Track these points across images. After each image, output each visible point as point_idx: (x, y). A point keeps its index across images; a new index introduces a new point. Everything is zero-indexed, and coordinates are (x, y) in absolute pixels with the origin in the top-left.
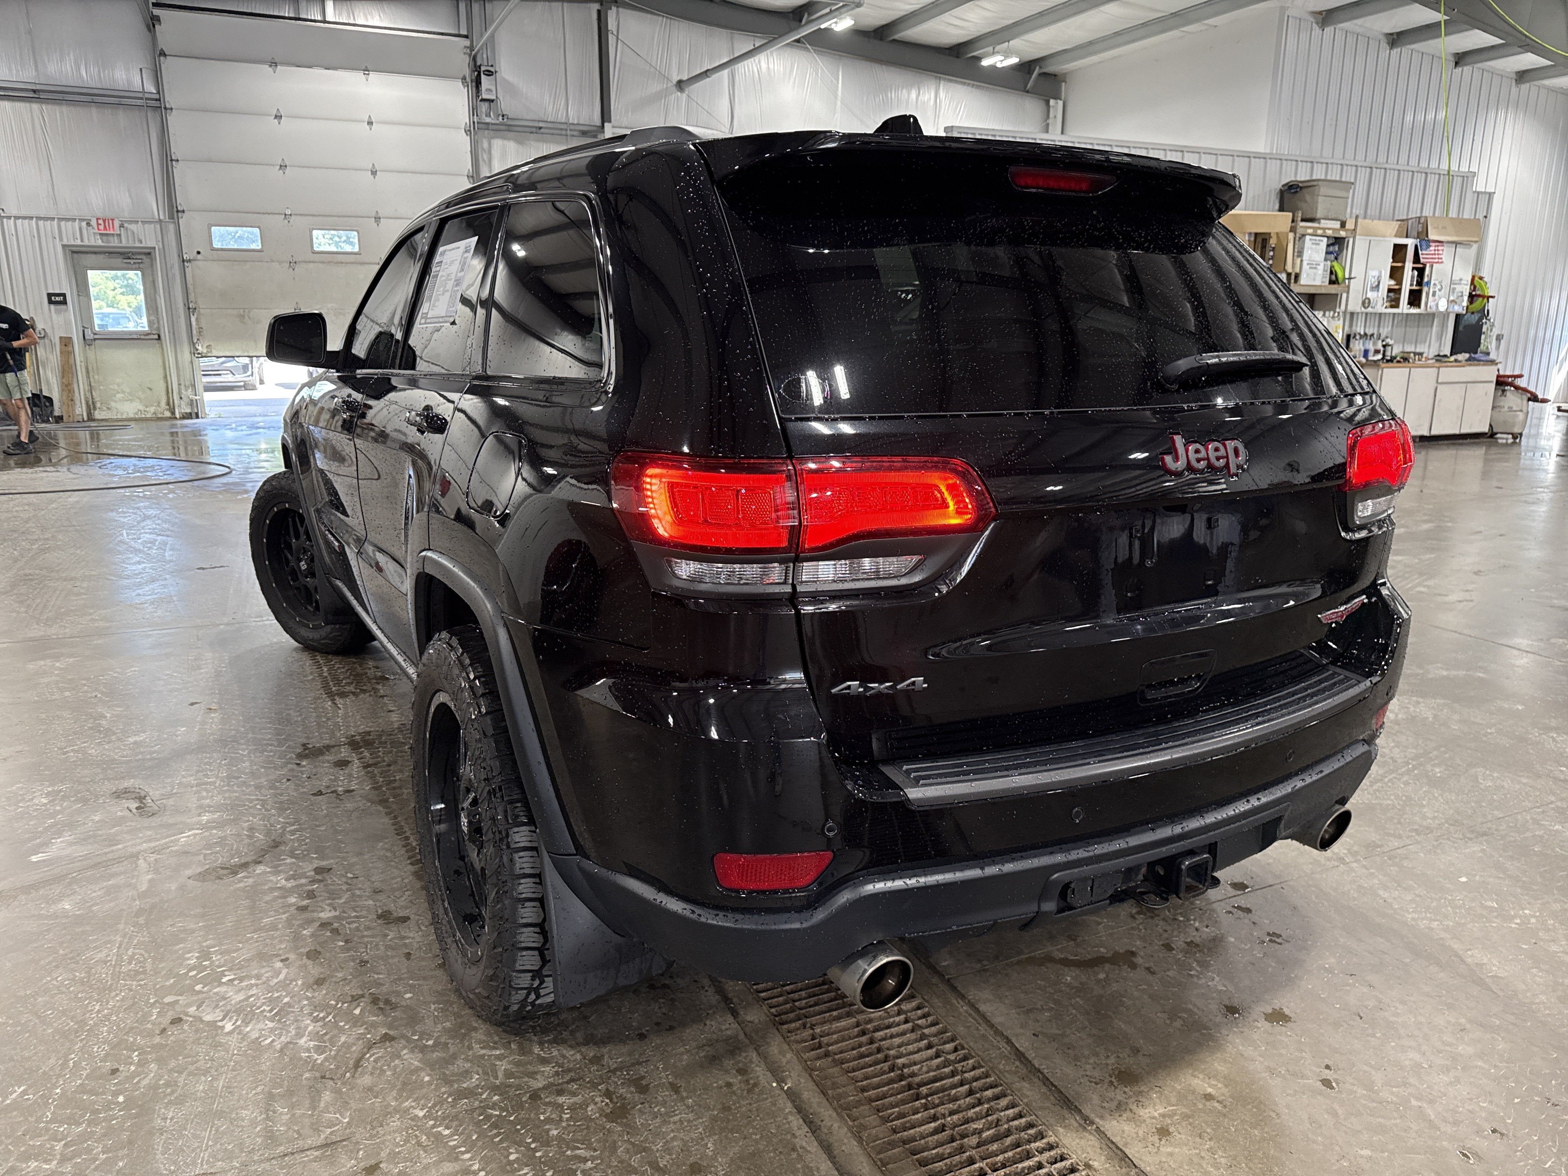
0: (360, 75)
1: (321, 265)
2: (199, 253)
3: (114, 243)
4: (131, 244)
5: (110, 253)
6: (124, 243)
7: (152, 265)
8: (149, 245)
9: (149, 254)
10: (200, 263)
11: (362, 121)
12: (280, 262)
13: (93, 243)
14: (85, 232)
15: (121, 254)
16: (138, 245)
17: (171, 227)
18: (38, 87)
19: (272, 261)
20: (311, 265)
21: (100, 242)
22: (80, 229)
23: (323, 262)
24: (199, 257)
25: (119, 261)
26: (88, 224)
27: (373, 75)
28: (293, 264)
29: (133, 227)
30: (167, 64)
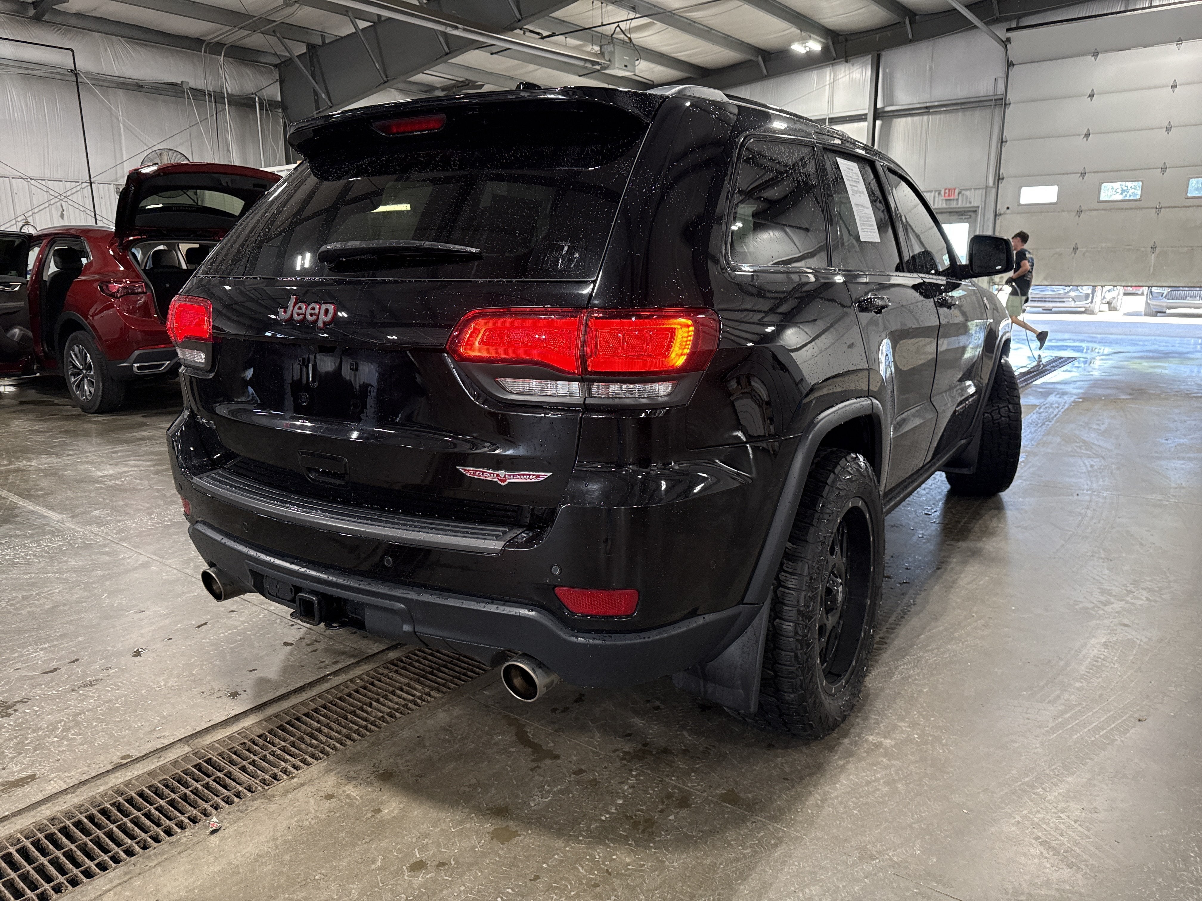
0: (1174, 46)
1: (1103, 212)
2: (1008, 208)
3: (954, 205)
4: (964, 205)
5: (950, 212)
6: (960, 205)
7: (976, 220)
8: (976, 205)
9: (976, 211)
10: (1006, 216)
11: (1168, 86)
12: (1068, 212)
13: (940, 206)
14: (936, 199)
15: (957, 212)
16: (968, 205)
17: (994, 191)
18: (928, 105)
19: (1063, 211)
20: (1095, 213)
21: (944, 206)
22: (934, 197)
23: (1105, 210)
24: (1008, 211)
25: (955, 217)
26: (939, 194)
27: (1185, 44)
28: (1079, 212)
29: (967, 193)
30: (1013, 71)
